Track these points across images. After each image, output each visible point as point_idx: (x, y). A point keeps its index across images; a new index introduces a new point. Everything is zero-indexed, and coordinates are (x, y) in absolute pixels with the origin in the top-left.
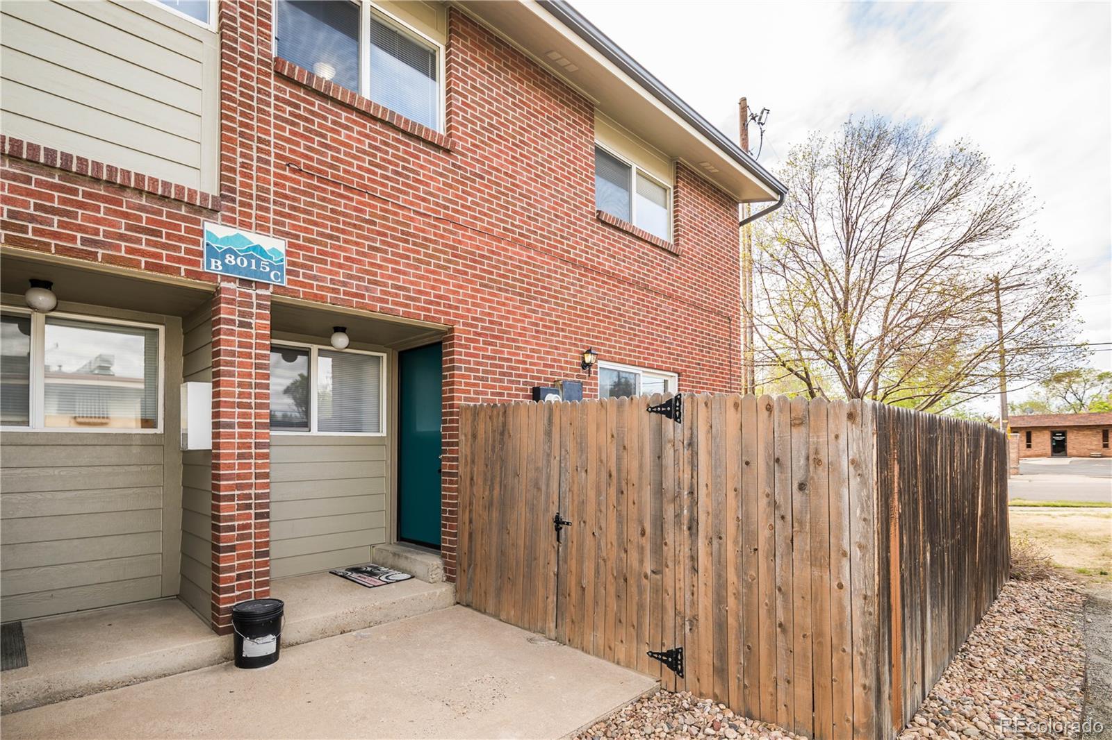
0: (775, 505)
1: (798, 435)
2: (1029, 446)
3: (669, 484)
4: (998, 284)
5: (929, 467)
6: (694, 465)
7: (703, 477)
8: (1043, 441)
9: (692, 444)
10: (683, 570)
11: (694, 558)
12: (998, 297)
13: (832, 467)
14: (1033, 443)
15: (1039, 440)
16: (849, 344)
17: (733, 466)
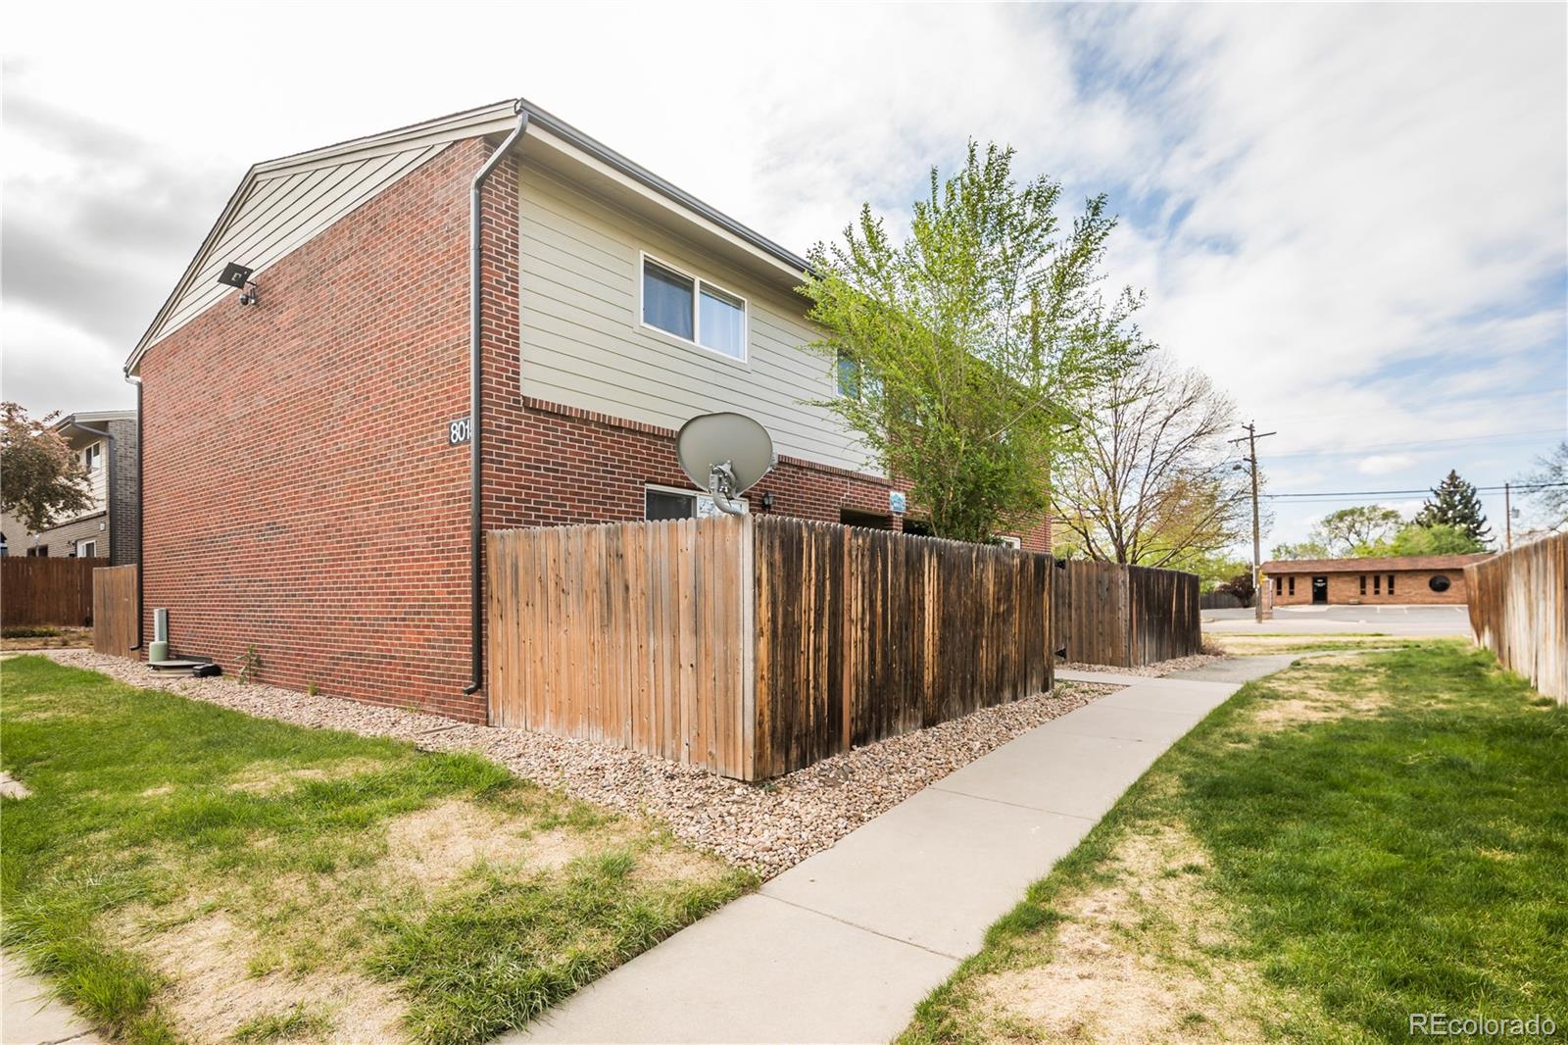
0: (1099, 596)
1: (1106, 574)
2: (1292, 593)
3: (1060, 591)
4: (1252, 431)
5: (1147, 585)
6: (1070, 583)
7: (1074, 589)
8: (1305, 588)
9: (1070, 577)
10: (1066, 621)
11: (1070, 616)
12: (1252, 444)
13: (1117, 583)
14: (1296, 590)
15: (1301, 587)
16: (1117, 510)
17: (1084, 584)
